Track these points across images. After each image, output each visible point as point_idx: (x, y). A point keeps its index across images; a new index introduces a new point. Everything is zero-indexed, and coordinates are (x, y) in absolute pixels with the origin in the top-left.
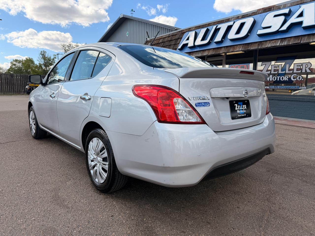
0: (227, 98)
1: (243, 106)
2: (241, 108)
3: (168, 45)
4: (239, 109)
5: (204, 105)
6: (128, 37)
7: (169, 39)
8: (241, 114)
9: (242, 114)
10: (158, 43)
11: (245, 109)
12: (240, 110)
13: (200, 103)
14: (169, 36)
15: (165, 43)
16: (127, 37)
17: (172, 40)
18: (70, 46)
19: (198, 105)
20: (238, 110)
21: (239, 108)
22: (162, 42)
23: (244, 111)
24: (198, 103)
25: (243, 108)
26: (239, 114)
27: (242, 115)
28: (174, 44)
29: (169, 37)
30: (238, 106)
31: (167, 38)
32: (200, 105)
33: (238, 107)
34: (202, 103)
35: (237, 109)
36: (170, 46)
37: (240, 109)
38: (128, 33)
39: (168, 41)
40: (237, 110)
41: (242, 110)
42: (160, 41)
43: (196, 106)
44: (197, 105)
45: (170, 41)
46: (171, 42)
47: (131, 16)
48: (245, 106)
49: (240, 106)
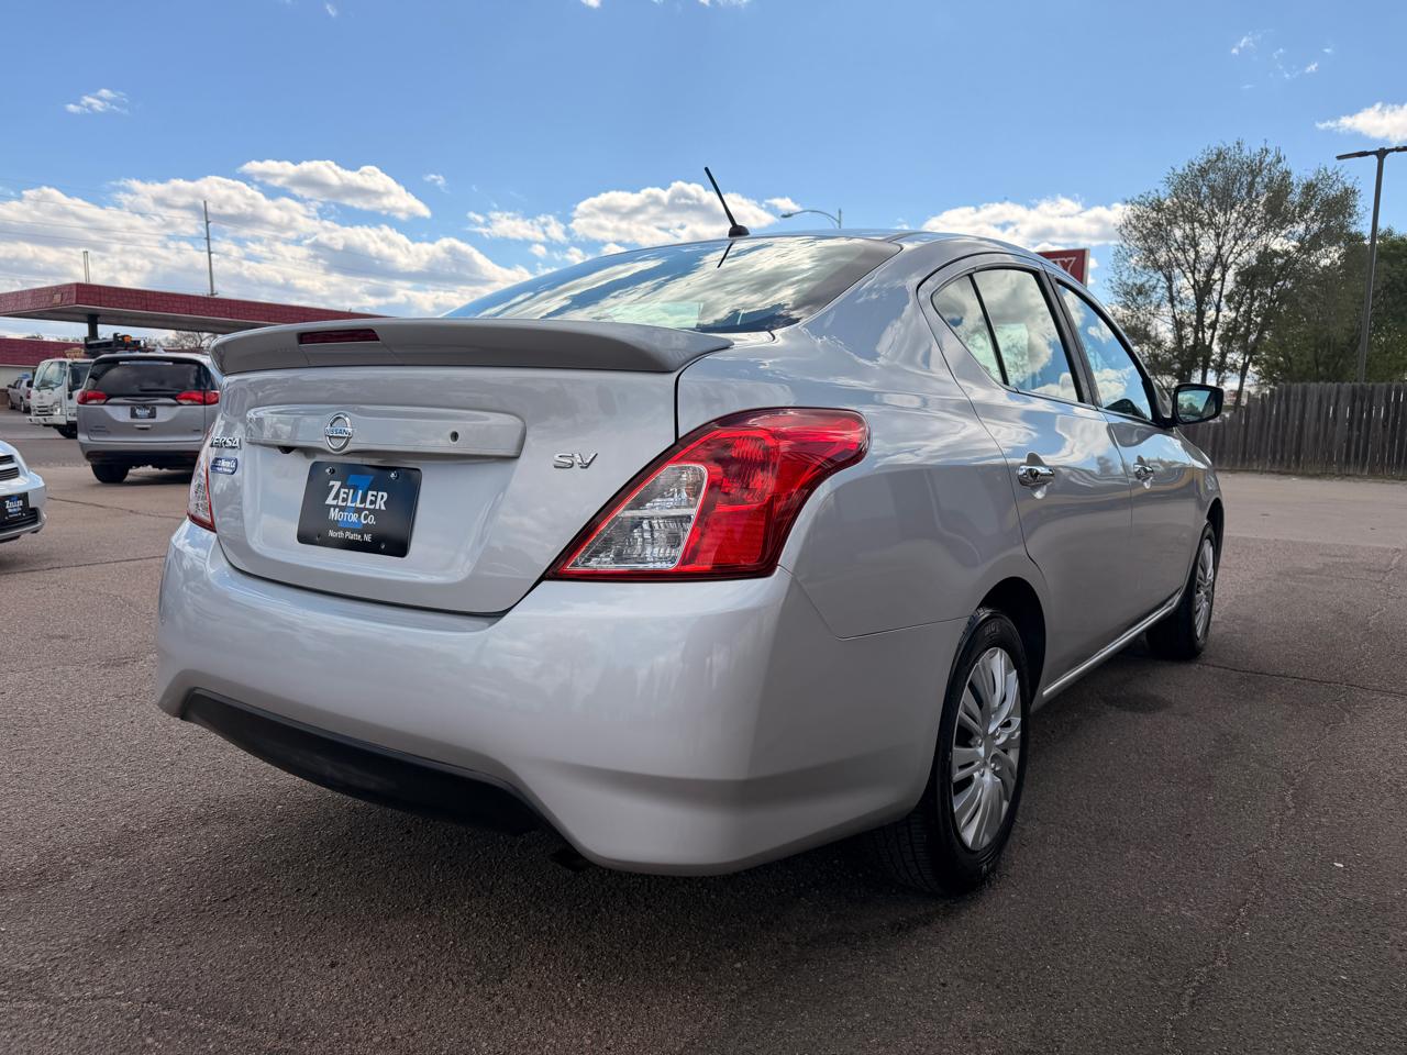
0: (307, 451)
1: (370, 493)
2: (354, 500)
4: (340, 503)
5: (223, 468)
8: (345, 530)
9: (349, 530)
11: (372, 511)
12: (342, 509)
20: (335, 507)
21: (344, 500)
23: (366, 517)
25: (363, 500)
26: (335, 525)
27: (348, 534)
30: (343, 490)
33: (342, 495)
34: (222, 460)
35: (334, 503)
37: (350, 507)
40: (332, 509)
41: (358, 511)
48: (380, 494)
49: (352, 491)
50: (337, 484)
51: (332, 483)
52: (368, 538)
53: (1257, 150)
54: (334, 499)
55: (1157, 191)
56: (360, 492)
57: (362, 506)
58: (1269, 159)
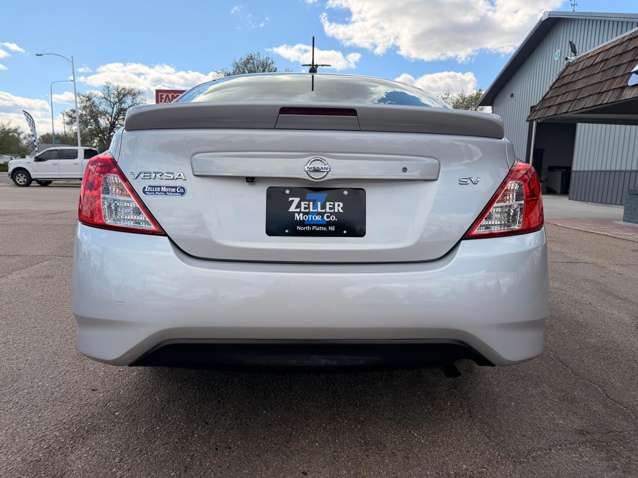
1: (328, 204)
2: (315, 208)
3: (614, 65)
4: (304, 210)
5: (165, 193)
6: (557, 60)
7: (620, 50)
8: (311, 226)
9: (315, 225)
10: (591, 65)
11: (332, 213)
12: (305, 213)
13: (155, 187)
14: (623, 43)
15: (608, 62)
16: (556, 62)
17: (626, 52)
18: (446, 96)
19: (149, 192)
20: (298, 212)
21: (307, 208)
22: (602, 62)
23: (328, 217)
24: (149, 186)
25: (323, 208)
28: (629, 62)
29: (621, 44)
30: (303, 203)
31: (615, 49)
32: (155, 192)
33: (303, 206)
34: (160, 187)
36: (618, 67)
38: (560, 52)
39: (617, 55)
40: (296, 214)
41: (321, 214)
42: (598, 59)
43: (145, 192)
44: (146, 190)
45: (621, 54)
46: (624, 56)
47: (572, 11)
48: (336, 204)
49: (311, 203)
50: (296, 200)
51: (290, 199)
52: (332, 228)
53: (265, 58)
54: (296, 208)
55: (226, 68)
56: (319, 204)
57: (324, 211)
58: (269, 62)
